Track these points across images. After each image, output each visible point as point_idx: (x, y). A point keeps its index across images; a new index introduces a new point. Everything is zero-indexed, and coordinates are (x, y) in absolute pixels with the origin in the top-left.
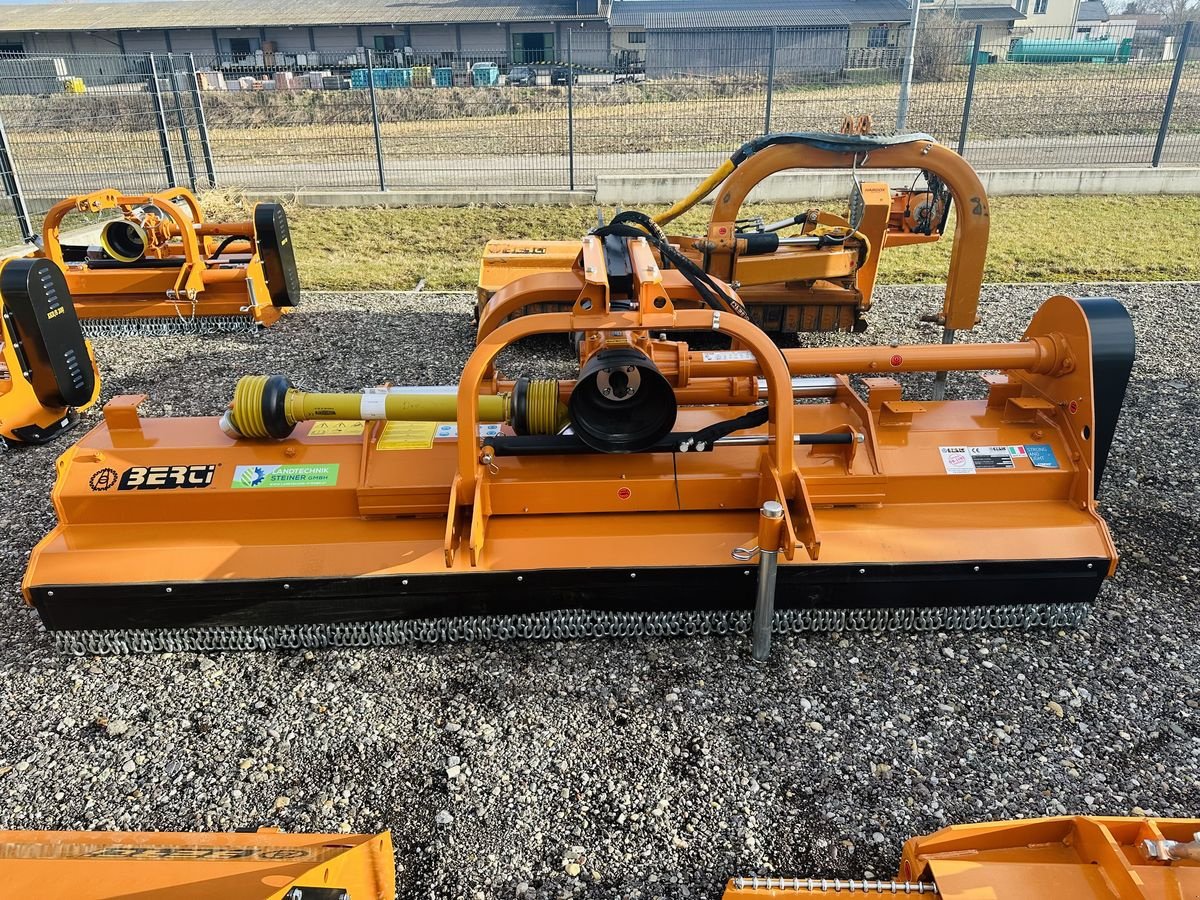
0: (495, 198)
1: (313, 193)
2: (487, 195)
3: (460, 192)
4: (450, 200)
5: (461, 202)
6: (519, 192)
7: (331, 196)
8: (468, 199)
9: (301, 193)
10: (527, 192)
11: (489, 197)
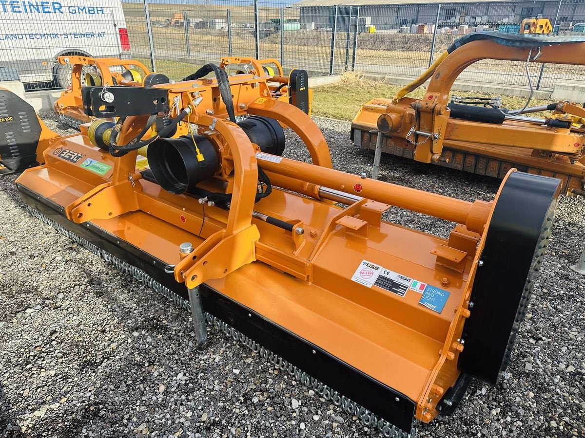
0: (486, 89)
1: (394, 77)
2: (482, 87)
3: (467, 84)
4: (460, 88)
5: (466, 90)
6: (502, 87)
7: (402, 80)
8: (471, 88)
9: (388, 77)
10: (506, 88)
11: (483, 89)
